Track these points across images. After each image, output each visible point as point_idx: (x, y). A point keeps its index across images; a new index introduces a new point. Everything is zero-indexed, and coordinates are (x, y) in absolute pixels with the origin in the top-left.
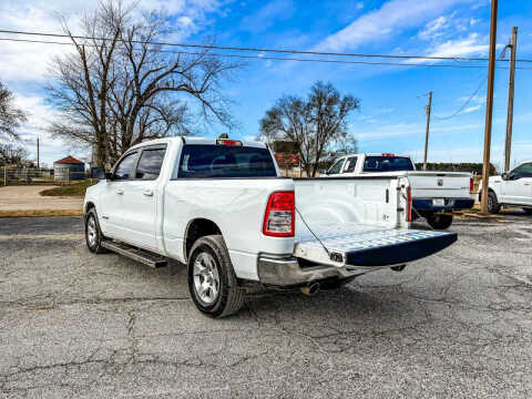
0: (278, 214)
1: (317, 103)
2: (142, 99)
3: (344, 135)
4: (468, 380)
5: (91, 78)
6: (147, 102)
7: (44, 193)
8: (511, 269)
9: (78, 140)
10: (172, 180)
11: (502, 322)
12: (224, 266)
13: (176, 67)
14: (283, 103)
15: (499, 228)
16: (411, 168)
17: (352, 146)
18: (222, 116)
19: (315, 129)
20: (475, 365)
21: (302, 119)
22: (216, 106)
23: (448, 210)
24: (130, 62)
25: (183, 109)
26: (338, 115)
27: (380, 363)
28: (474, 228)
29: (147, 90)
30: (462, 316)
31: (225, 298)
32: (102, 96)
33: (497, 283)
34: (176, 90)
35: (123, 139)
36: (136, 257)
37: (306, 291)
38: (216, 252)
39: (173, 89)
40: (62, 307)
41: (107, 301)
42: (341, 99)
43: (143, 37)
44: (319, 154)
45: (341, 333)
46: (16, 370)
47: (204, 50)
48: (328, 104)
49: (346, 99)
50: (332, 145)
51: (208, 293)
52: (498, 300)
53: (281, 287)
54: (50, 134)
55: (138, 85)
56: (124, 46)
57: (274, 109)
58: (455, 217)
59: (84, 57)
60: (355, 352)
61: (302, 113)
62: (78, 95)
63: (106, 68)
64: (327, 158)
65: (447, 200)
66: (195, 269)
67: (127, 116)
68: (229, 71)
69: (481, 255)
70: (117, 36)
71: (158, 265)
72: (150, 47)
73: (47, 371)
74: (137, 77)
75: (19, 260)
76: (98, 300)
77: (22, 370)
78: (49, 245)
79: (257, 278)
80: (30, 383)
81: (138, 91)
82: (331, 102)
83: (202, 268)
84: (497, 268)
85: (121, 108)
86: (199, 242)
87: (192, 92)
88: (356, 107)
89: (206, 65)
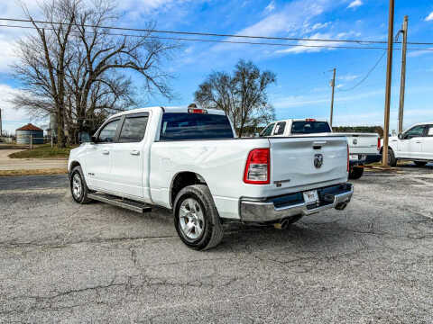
0: (256, 166)
1: (241, 78)
2: (95, 74)
3: (264, 104)
4: (407, 289)
5: (50, 57)
6: (98, 78)
7: (12, 156)
8: (417, 208)
9: (39, 110)
10: (156, 142)
11: (421, 247)
12: (209, 209)
13: (123, 47)
14: (212, 77)
15: (399, 177)
16: (329, 131)
17: (270, 113)
18: (163, 89)
19: (240, 99)
20: (410, 278)
21: (229, 92)
22: (157, 80)
23: (361, 164)
24: (82, 43)
25: (127, 83)
26: (259, 87)
27: (338, 279)
28: (380, 178)
29: (99, 67)
30: (389, 243)
31: (210, 234)
32: (60, 73)
33: (409, 219)
34: (124, 67)
35: (78, 109)
36: (124, 205)
37: (279, 226)
38: (201, 197)
39: (121, 66)
40: (72, 245)
41: (106, 240)
42: (261, 73)
43: (93, 22)
44: (244, 121)
45: (301, 259)
46: (55, 294)
47: (147, 32)
48: (250, 79)
49: (265, 74)
50: (255, 113)
51: (193, 231)
52: (413, 232)
53: (261, 224)
54: (15, 106)
55: (91, 63)
56: (77, 30)
57: (206, 83)
58: (365, 169)
59: (44, 39)
60: (317, 272)
61: (229, 86)
62: (37, 71)
63: (63, 49)
64: (251, 124)
65: (360, 156)
66: (180, 212)
67: (81, 89)
68: (168, 51)
69: (391, 198)
70: (72, 21)
71: (145, 211)
72: (100, 30)
73: (82, 294)
74: (89, 56)
75: (18, 210)
76: (99, 240)
77: (60, 294)
78: (38, 198)
79: (238, 217)
80: (72, 303)
81: (91, 68)
82: (253, 76)
83: (187, 211)
84: (406, 208)
85: (75, 82)
86: (184, 191)
87: (138, 69)
88: (273, 80)
89: (148, 46)
